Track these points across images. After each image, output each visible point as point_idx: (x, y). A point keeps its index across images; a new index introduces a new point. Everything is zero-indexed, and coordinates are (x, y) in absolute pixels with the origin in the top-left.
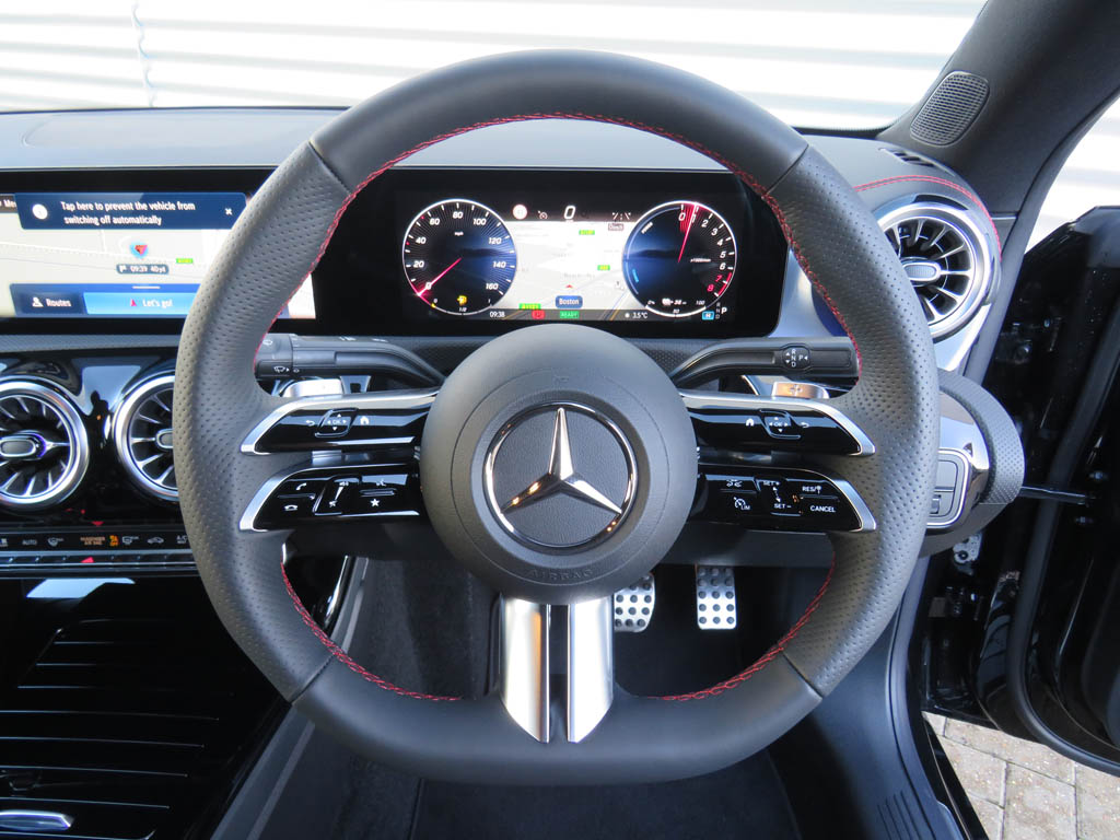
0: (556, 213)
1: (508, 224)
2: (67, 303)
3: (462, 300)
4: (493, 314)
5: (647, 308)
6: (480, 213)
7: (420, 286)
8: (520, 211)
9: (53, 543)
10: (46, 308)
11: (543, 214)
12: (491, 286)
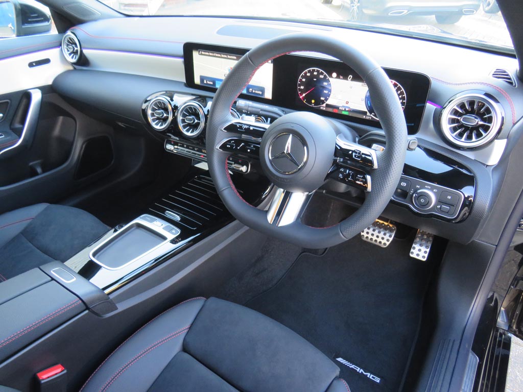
0: (345, 77)
1: (330, 79)
2: (212, 83)
3: (313, 101)
4: (322, 108)
5: (372, 115)
6: (322, 74)
7: (301, 94)
8: (334, 75)
9: (196, 149)
10: (207, 84)
11: (341, 77)
12: (322, 99)
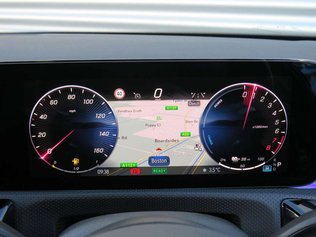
0: (147, 95)
1: (110, 103)
3: (76, 161)
4: (100, 172)
5: (220, 164)
6: (89, 95)
7: (43, 152)
8: (119, 93)
11: (137, 95)
12: (97, 151)
